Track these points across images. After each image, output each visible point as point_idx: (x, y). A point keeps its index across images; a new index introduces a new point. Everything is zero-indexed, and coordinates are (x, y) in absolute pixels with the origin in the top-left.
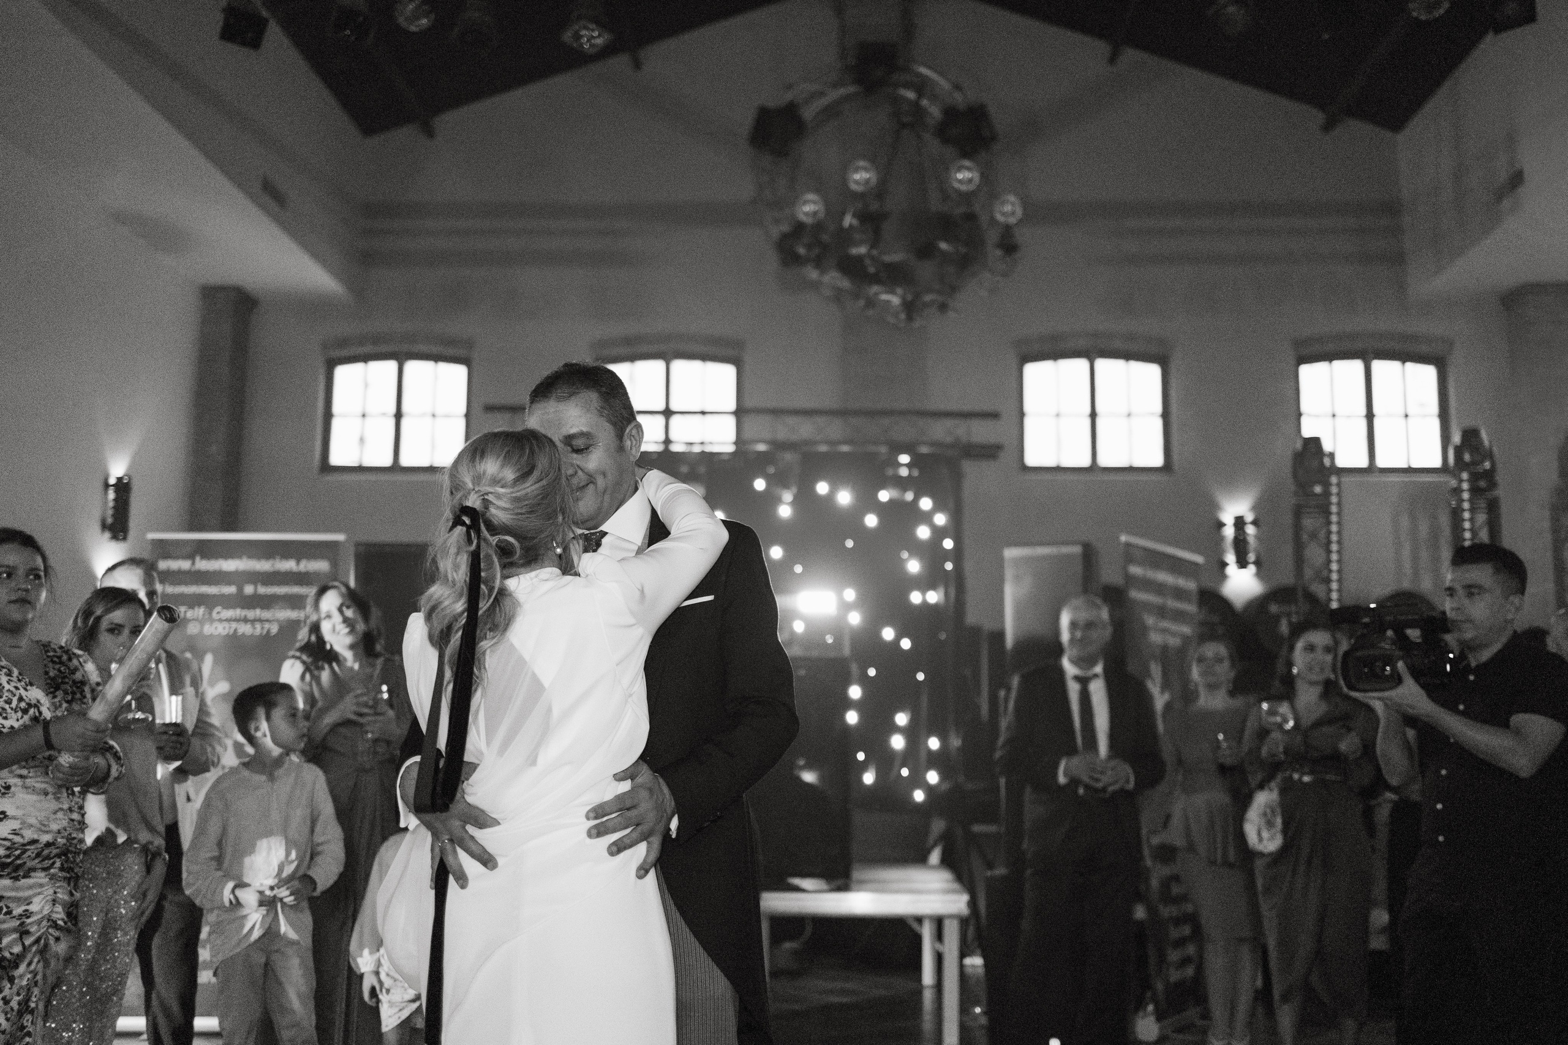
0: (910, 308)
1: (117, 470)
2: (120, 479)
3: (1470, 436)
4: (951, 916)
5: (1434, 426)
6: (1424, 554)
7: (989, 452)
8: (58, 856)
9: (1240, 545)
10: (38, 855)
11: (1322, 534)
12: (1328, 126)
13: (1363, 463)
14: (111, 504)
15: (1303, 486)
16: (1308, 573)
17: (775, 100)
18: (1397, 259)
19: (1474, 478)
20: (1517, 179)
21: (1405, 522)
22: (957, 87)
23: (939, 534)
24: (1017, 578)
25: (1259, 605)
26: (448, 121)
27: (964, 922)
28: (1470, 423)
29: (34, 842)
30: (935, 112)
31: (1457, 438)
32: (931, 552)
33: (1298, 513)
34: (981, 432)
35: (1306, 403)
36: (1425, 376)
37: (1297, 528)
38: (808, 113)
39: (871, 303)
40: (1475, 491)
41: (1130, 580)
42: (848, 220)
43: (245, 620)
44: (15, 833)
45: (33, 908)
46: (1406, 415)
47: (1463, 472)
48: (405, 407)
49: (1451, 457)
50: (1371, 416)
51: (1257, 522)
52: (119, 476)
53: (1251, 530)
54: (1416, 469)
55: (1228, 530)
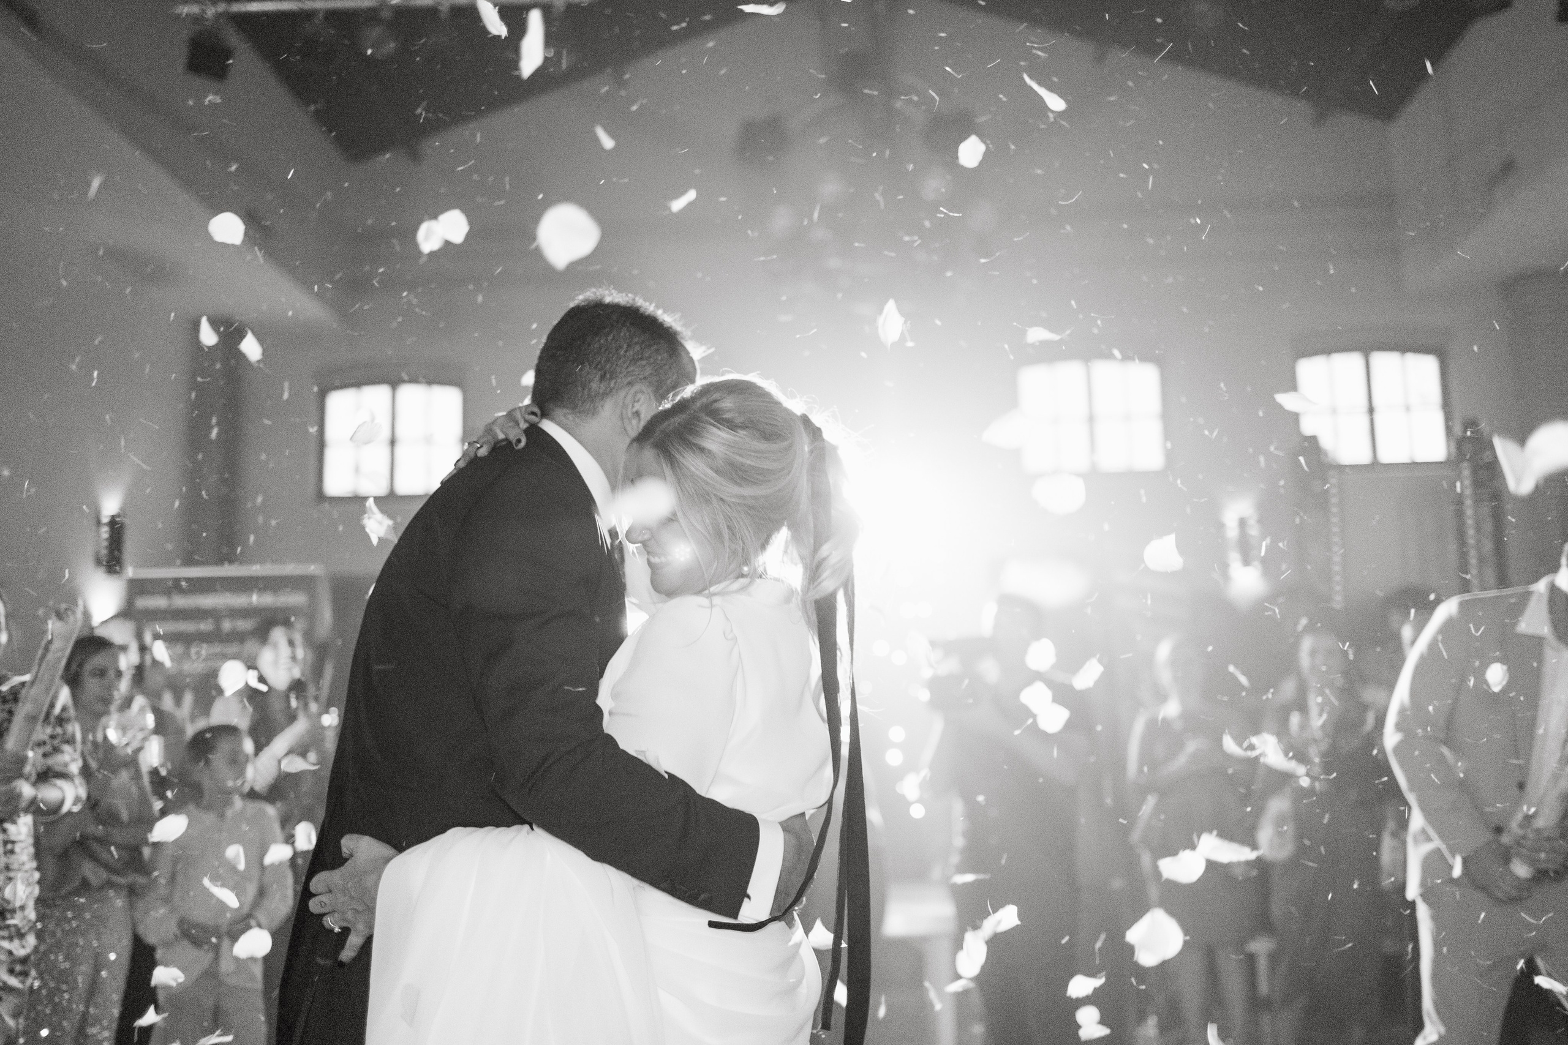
4: (938, 936)
5: (1437, 420)
6: (1431, 546)
9: (1244, 545)
11: (1324, 533)
12: (1320, 118)
13: (1365, 458)
14: (105, 544)
15: (1302, 484)
17: (757, 112)
19: (1476, 470)
20: (1510, 167)
26: (433, 147)
28: (1468, 412)
36: (1425, 367)
38: (792, 122)
40: (1477, 484)
46: (1408, 409)
47: (1465, 464)
48: (400, 432)
49: (1453, 450)
50: (1371, 410)
51: (1260, 521)
52: (113, 514)
53: (1254, 531)
54: (1420, 464)
55: (1232, 531)
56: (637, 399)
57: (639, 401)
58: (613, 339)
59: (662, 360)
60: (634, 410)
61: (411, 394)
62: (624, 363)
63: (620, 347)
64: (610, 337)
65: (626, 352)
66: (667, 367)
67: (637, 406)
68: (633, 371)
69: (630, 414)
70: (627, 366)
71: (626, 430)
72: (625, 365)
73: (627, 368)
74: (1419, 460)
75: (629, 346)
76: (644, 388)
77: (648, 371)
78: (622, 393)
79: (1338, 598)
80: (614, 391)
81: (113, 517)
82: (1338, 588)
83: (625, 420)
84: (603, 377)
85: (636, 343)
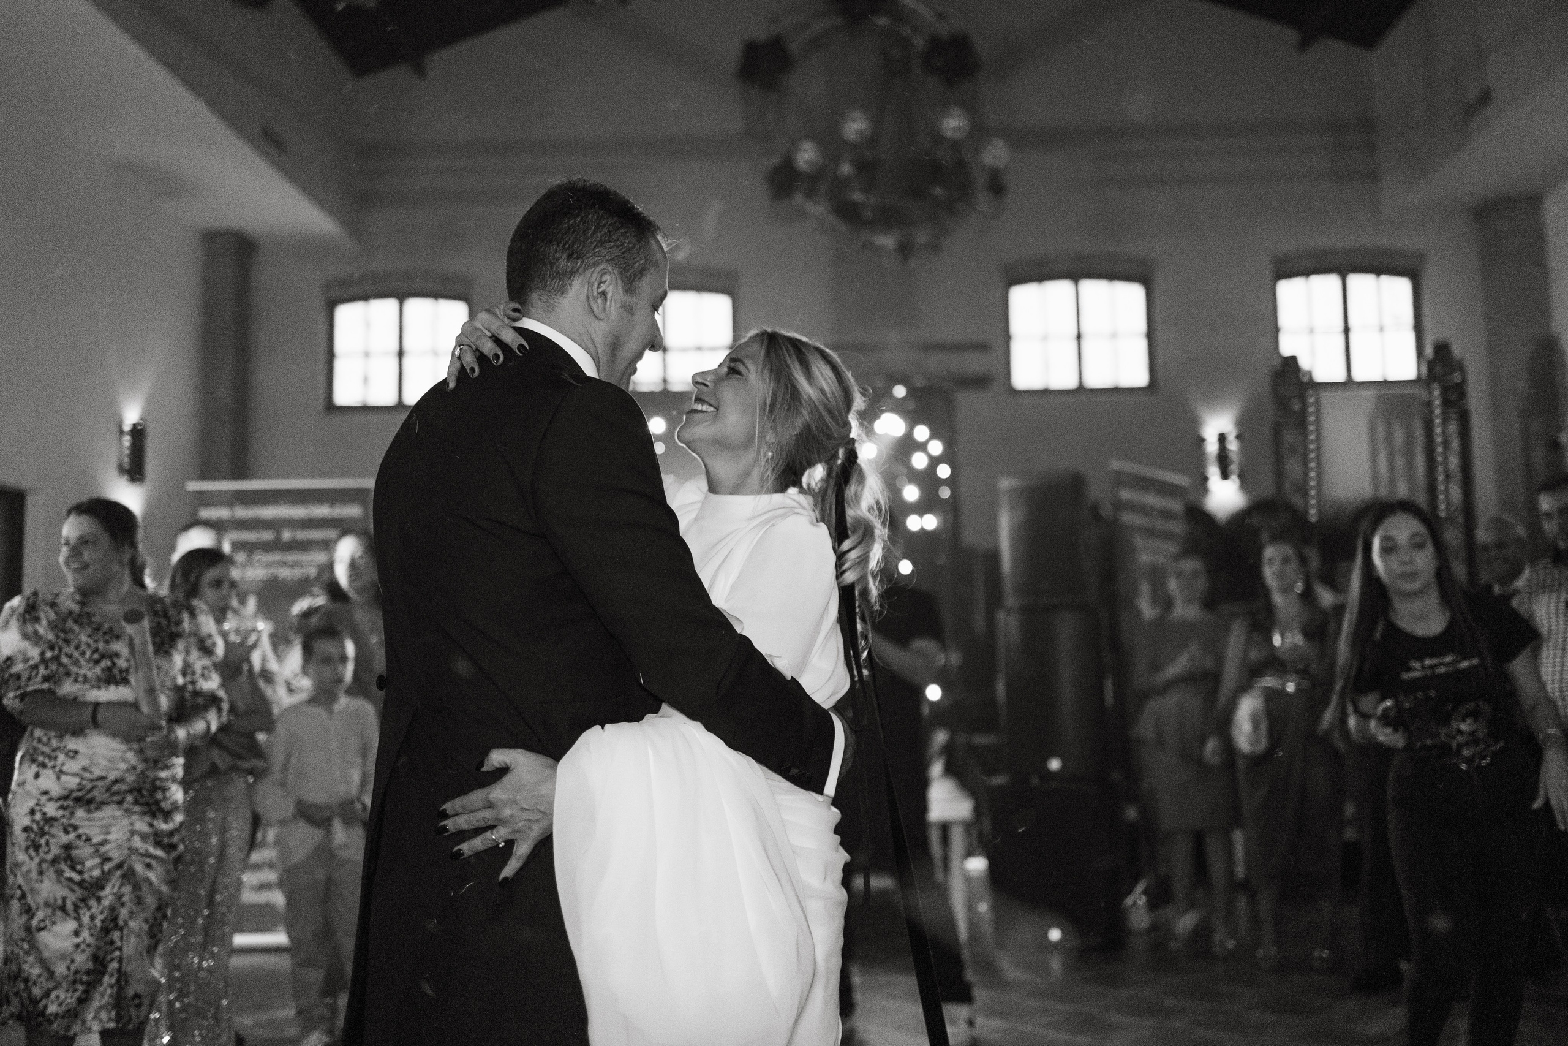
0: (905, 250)
1: (131, 416)
2: (134, 426)
3: (1442, 349)
4: (957, 822)
5: (1409, 339)
6: (1400, 462)
7: (980, 382)
8: (130, 791)
9: (1223, 460)
10: (108, 790)
11: (1301, 449)
12: (1304, 44)
13: (1340, 376)
14: (127, 452)
15: (1281, 403)
16: (1288, 487)
17: (760, 32)
18: (1374, 176)
19: (1445, 390)
20: (1485, 98)
21: (1381, 430)
22: (940, 16)
23: (934, 462)
24: (1012, 509)
25: (1240, 518)
26: (439, 61)
27: (968, 826)
28: (1442, 336)
29: (102, 778)
30: (919, 42)
31: (1429, 351)
32: (927, 480)
33: (1277, 429)
34: (972, 363)
35: (1285, 318)
36: (1399, 289)
37: (1277, 443)
38: (794, 46)
39: (867, 246)
40: (1446, 403)
41: (1119, 505)
42: (846, 169)
43: (284, 564)
44: (85, 769)
45: (110, 837)
46: (1381, 329)
47: (1435, 385)
48: (407, 345)
49: (1424, 370)
50: (1347, 330)
51: (1239, 437)
52: (134, 423)
53: (1233, 446)
54: (1391, 382)
55: (1212, 447)
56: (604, 279)
57: (605, 282)
58: (582, 219)
59: (629, 243)
60: (600, 290)
61: (416, 307)
62: (592, 243)
63: (588, 229)
64: (579, 219)
65: (593, 233)
66: (635, 251)
67: (603, 287)
68: (599, 251)
69: (595, 294)
70: (594, 247)
71: (592, 310)
72: (592, 246)
73: (593, 249)
74: (1391, 378)
75: (597, 228)
76: (610, 268)
77: (616, 252)
78: (588, 273)
79: (1313, 511)
80: (581, 270)
81: (134, 425)
82: (1313, 502)
83: (591, 299)
84: (569, 257)
85: (604, 226)
